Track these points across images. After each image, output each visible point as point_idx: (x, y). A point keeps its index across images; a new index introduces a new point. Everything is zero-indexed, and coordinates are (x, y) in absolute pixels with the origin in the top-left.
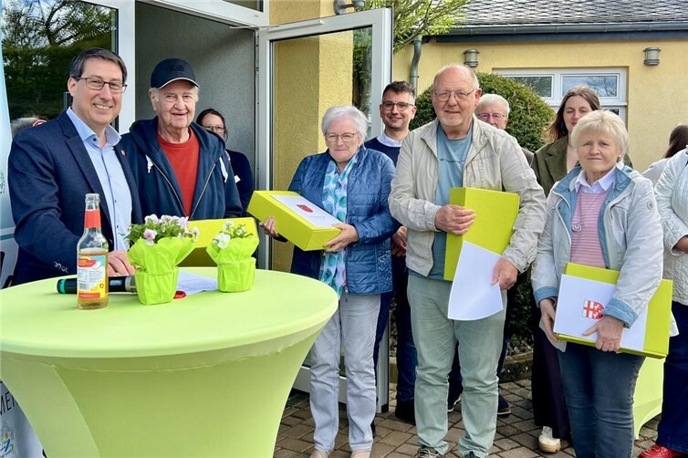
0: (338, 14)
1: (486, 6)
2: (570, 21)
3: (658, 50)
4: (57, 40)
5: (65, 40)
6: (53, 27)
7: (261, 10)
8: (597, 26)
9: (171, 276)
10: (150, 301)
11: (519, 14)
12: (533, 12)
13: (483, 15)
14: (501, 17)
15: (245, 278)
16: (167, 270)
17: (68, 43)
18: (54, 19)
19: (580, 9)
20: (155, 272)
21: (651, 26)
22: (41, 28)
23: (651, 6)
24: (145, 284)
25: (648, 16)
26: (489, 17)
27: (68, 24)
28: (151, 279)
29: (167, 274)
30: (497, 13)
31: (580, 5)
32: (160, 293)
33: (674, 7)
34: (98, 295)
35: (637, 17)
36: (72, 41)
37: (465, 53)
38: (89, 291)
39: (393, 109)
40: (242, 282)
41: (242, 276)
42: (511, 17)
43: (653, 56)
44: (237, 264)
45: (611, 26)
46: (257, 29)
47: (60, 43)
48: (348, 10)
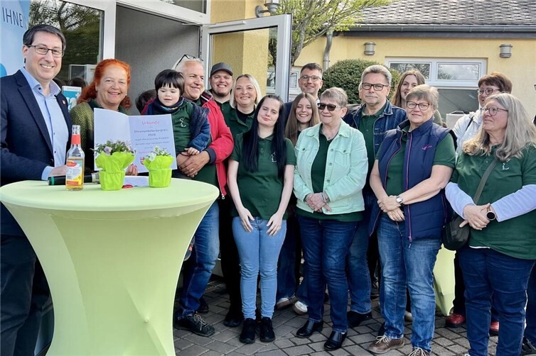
0: (258, 17)
1: (384, 10)
2: (444, 23)
3: (511, 47)
4: (66, 25)
5: (71, 26)
6: (63, 16)
7: (205, 12)
8: (465, 27)
9: (120, 175)
10: (107, 188)
11: (408, 16)
12: (418, 15)
13: (380, 16)
14: (394, 18)
15: (165, 179)
16: (117, 171)
17: (74, 27)
18: (64, 9)
19: (453, 14)
20: (110, 171)
21: (505, 28)
22: (54, 16)
23: (508, 13)
24: (105, 179)
25: (504, 20)
26: (384, 18)
27: (75, 13)
28: (108, 176)
29: (118, 173)
30: (391, 15)
31: (455, 10)
32: (113, 184)
33: (525, 14)
34: (77, 183)
35: (497, 21)
36: (77, 26)
37: (365, 45)
38: (72, 180)
39: (308, 80)
40: (163, 181)
41: (162, 178)
42: (402, 19)
43: (506, 50)
44: (160, 171)
45: (475, 27)
46: (202, 25)
47: (68, 27)
48: (266, 14)
